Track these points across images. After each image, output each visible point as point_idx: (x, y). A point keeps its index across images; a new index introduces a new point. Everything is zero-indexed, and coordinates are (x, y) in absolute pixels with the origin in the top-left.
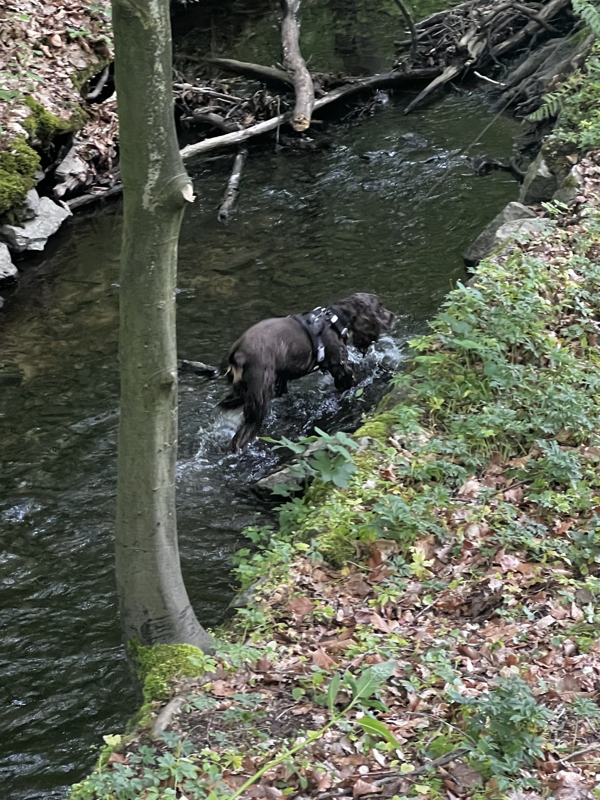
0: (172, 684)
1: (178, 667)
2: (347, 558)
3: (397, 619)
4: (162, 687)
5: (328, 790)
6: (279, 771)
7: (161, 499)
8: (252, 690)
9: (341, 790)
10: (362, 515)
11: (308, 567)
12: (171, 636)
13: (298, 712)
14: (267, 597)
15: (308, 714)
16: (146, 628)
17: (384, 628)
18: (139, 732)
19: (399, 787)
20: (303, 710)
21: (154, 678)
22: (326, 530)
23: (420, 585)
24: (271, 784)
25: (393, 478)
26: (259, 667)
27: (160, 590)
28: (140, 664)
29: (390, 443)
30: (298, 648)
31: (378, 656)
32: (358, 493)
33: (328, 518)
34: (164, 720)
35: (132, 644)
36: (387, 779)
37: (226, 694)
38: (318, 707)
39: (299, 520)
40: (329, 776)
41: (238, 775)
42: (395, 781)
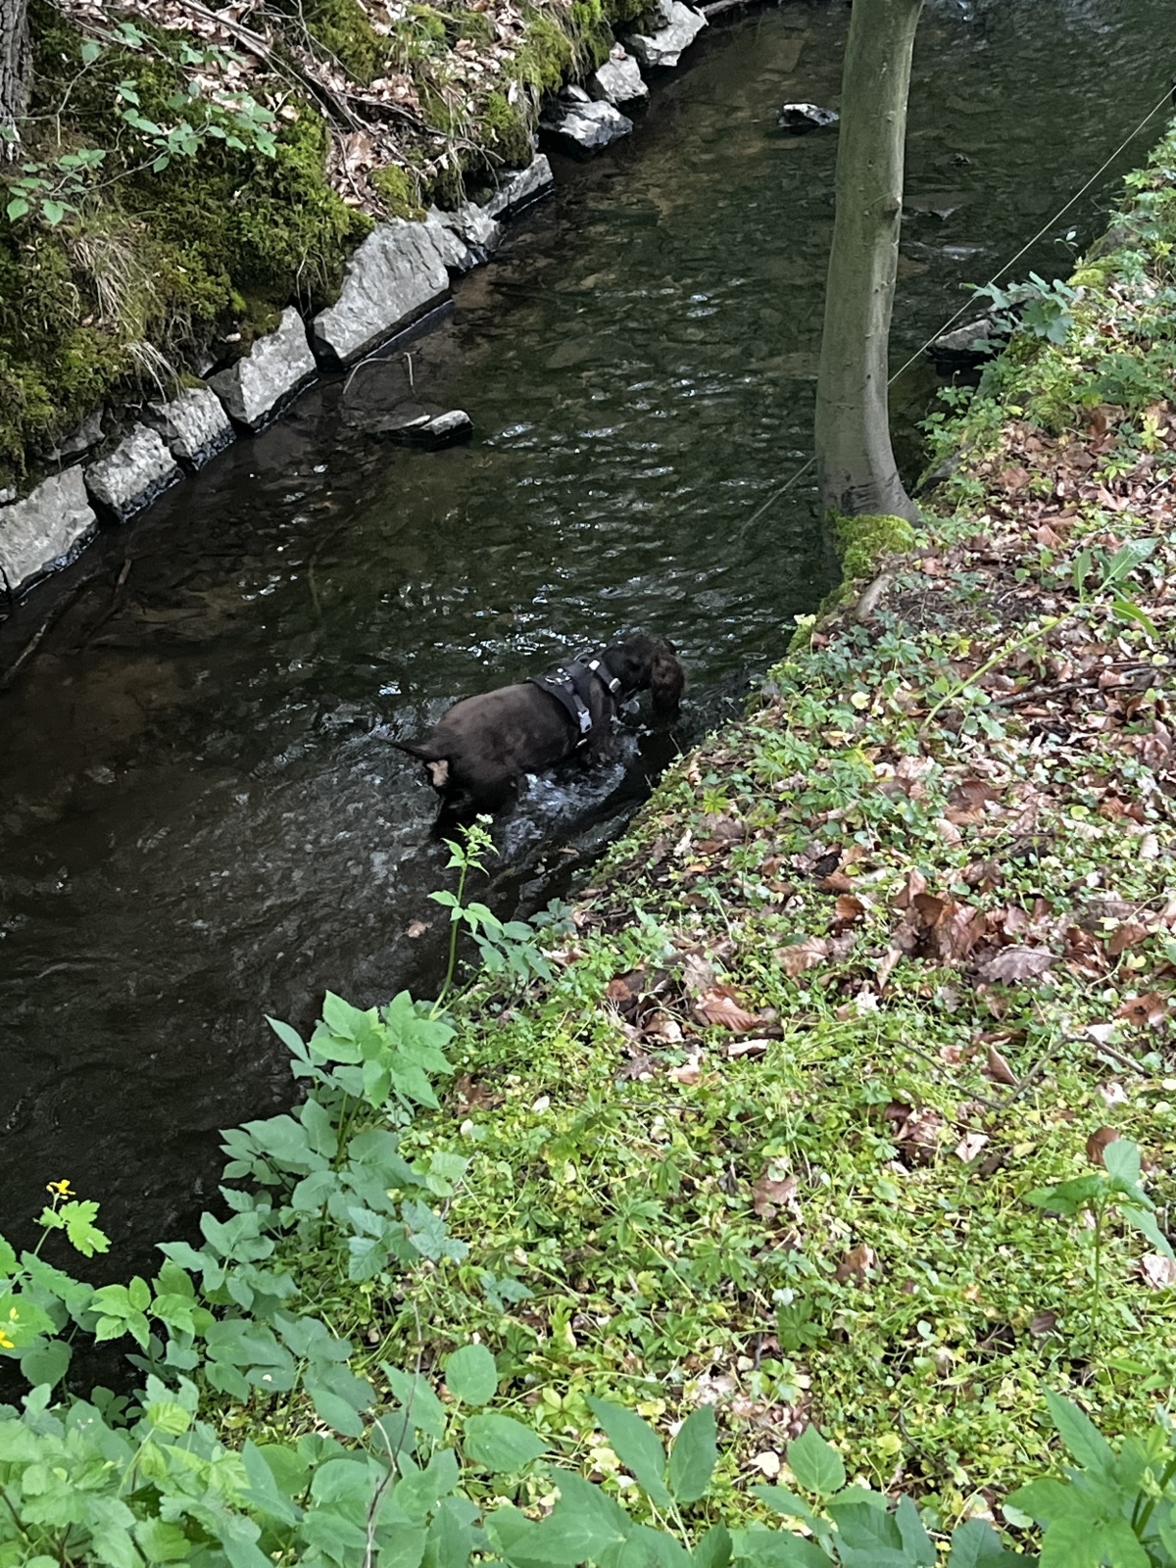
0: (877, 560)
1: (883, 542)
2: (1066, 425)
3: (1127, 495)
4: (865, 563)
5: (1069, 681)
6: (1011, 659)
7: (874, 348)
8: (968, 570)
9: (1085, 681)
10: (1082, 375)
11: (1020, 434)
12: (876, 506)
13: (1022, 595)
14: (974, 467)
15: (1035, 597)
16: (847, 497)
17: (1112, 505)
18: (841, 612)
19: (1153, 679)
20: (1028, 593)
21: (855, 553)
22: (1040, 392)
23: (1152, 458)
24: (1001, 672)
25: (1116, 335)
26: (973, 544)
27: (866, 454)
28: (838, 537)
29: (1109, 295)
30: (1015, 525)
31: (1111, 536)
32: (1074, 351)
33: (1042, 378)
34: (871, 600)
35: (830, 514)
36: (1137, 671)
37: (938, 573)
38: (1046, 590)
39: (1006, 381)
40: (1070, 665)
41: (963, 660)
42: (1148, 673)
